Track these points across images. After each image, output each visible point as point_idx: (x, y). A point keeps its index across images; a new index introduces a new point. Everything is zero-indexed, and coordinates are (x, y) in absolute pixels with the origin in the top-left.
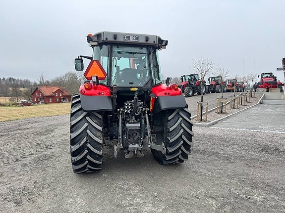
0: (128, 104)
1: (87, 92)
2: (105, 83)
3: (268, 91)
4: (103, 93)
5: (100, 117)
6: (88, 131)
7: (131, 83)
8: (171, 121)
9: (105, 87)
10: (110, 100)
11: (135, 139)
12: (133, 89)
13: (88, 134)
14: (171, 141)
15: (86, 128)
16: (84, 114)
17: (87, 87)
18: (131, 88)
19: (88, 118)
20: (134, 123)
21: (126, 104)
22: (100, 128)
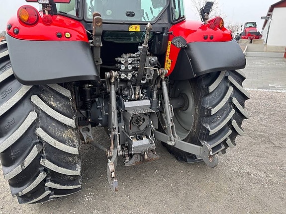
0: (126, 60)
1: (24, 30)
2: (73, 13)
3: (251, 43)
4: (68, 35)
5: (67, 93)
6: (40, 132)
7: (130, 14)
8: (213, 94)
9: (73, 22)
10: (89, 51)
11: (142, 128)
12: (133, 29)
13: (39, 138)
14: (212, 132)
15: (34, 126)
16: (25, 89)
17: (25, 18)
18: (131, 24)
19: (35, 99)
20: (138, 99)
21: (122, 60)
22: (70, 122)
